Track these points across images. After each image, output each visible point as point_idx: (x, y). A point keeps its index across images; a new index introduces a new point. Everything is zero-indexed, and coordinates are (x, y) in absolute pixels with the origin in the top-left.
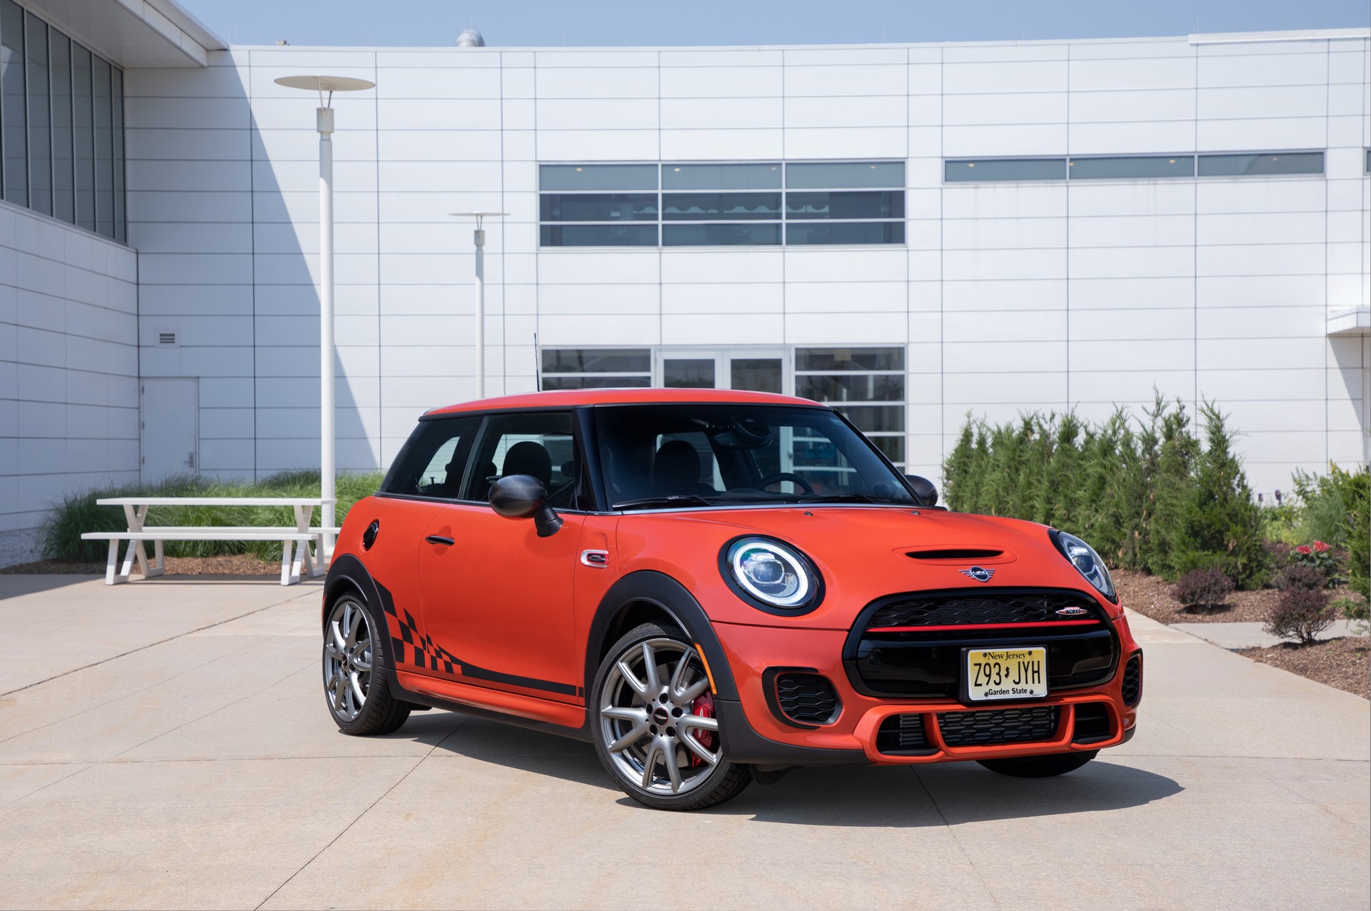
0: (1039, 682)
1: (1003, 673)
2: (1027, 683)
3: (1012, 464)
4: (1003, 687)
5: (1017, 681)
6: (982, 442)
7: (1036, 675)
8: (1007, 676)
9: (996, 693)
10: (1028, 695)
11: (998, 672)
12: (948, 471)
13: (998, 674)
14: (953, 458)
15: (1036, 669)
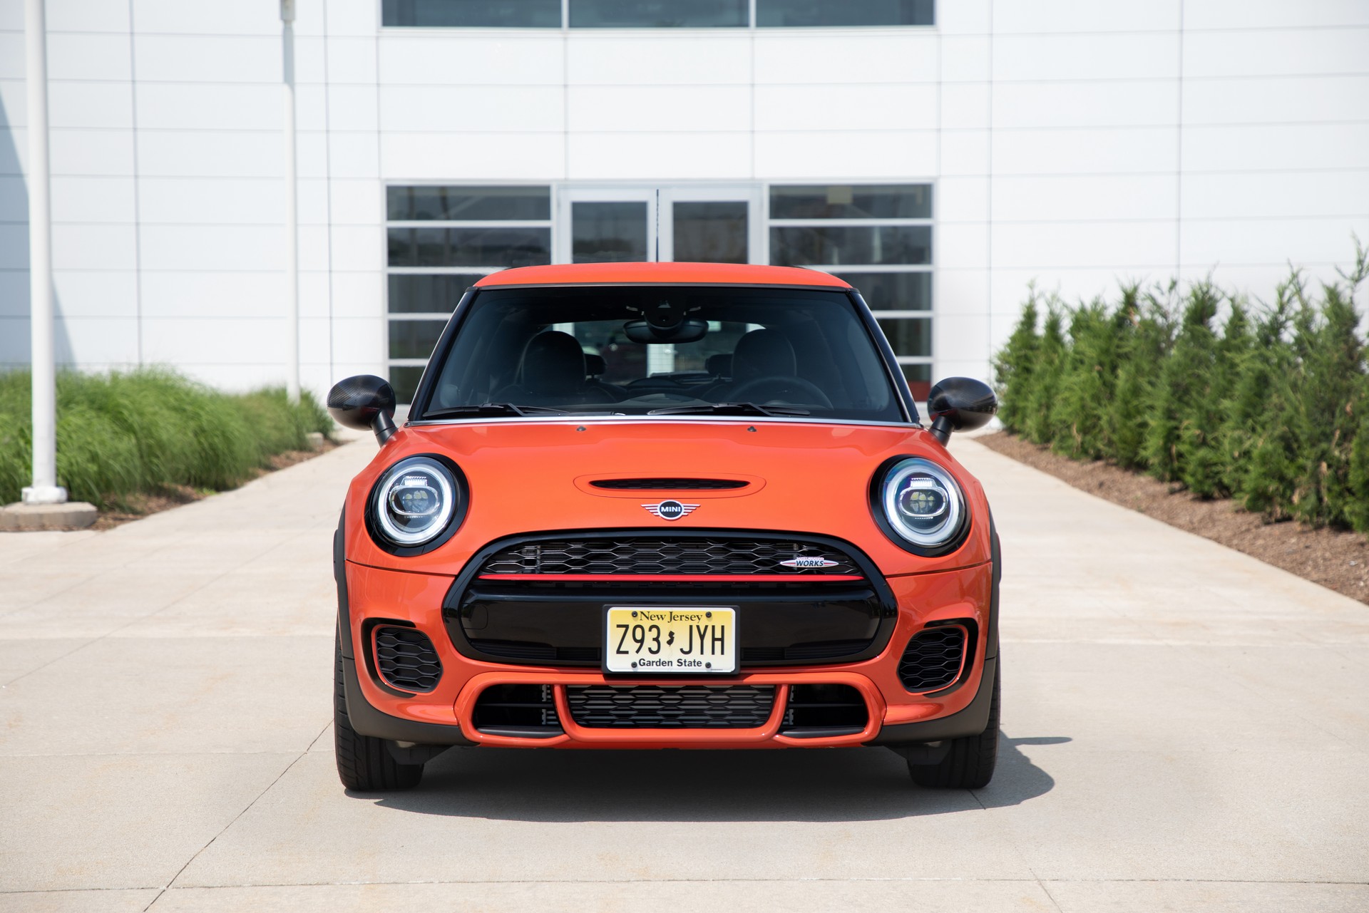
0: (722, 653)
1: (664, 638)
2: (702, 653)
4: (662, 656)
5: (687, 649)
7: (718, 644)
8: (670, 642)
9: (650, 663)
10: (702, 668)
11: (655, 636)
13: (657, 639)
15: (718, 635)
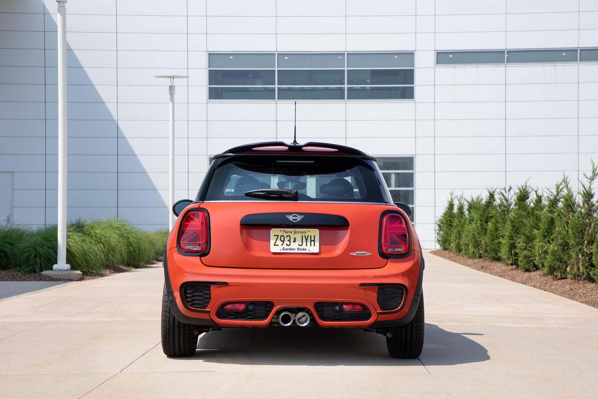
3: (483, 219)
6: (461, 208)
12: (439, 226)
14: (443, 218)
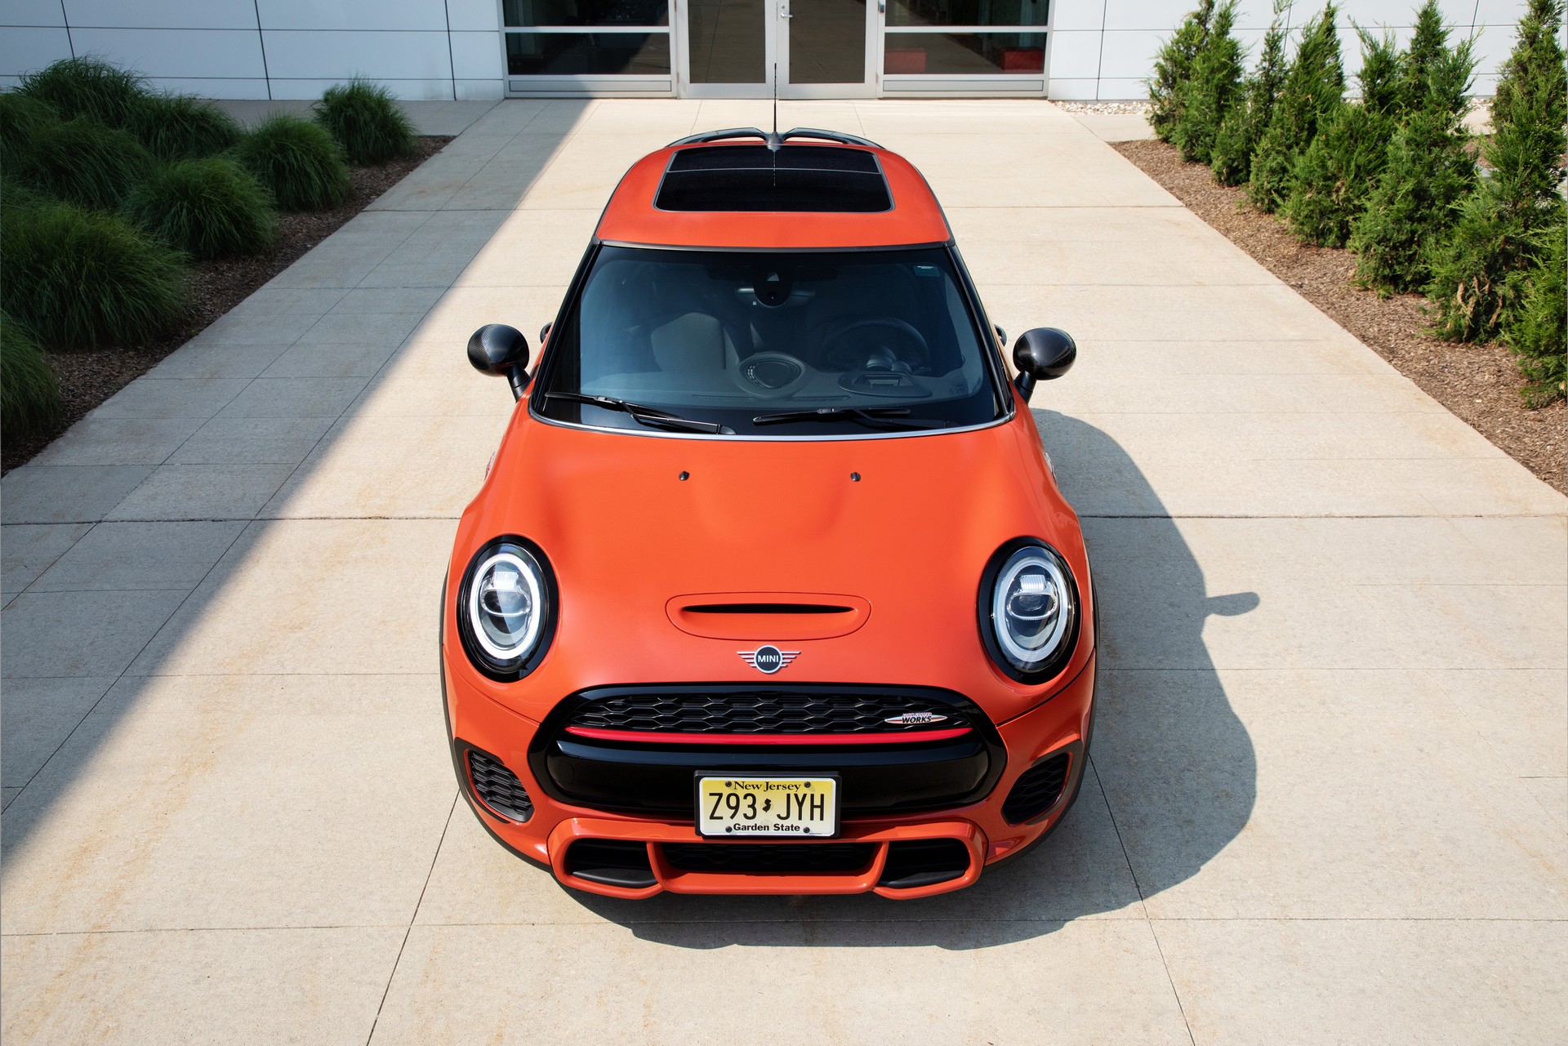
0: (822, 819)
1: (760, 805)
2: (800, 818)
4: (758, 821)
5: (784, 815)
7: (817, 811)
8: (766, 809)
9: (745, 828)
10: (801, 833)
11: (751, 803)
13: (752, 806)
15: (817, 802)
